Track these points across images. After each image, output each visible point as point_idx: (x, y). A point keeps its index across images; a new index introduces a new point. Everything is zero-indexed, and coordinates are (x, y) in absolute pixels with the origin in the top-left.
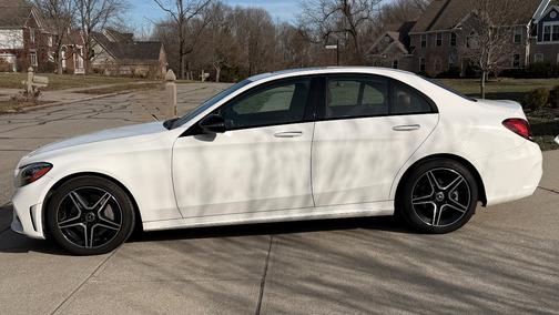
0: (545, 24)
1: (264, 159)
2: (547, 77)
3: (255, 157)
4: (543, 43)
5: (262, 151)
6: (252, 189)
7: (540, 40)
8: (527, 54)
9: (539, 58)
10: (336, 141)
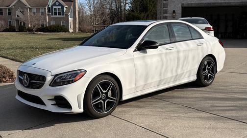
0: (54, 7)
1: (164, 60)
2: (58, 32)
3: (162, 60)
4: (54, 16)
5: (163, 56)
6: (160, 75)
7: (52, 15)
8: (47, 21)
9: (53, 23)
10: (184, 51)
